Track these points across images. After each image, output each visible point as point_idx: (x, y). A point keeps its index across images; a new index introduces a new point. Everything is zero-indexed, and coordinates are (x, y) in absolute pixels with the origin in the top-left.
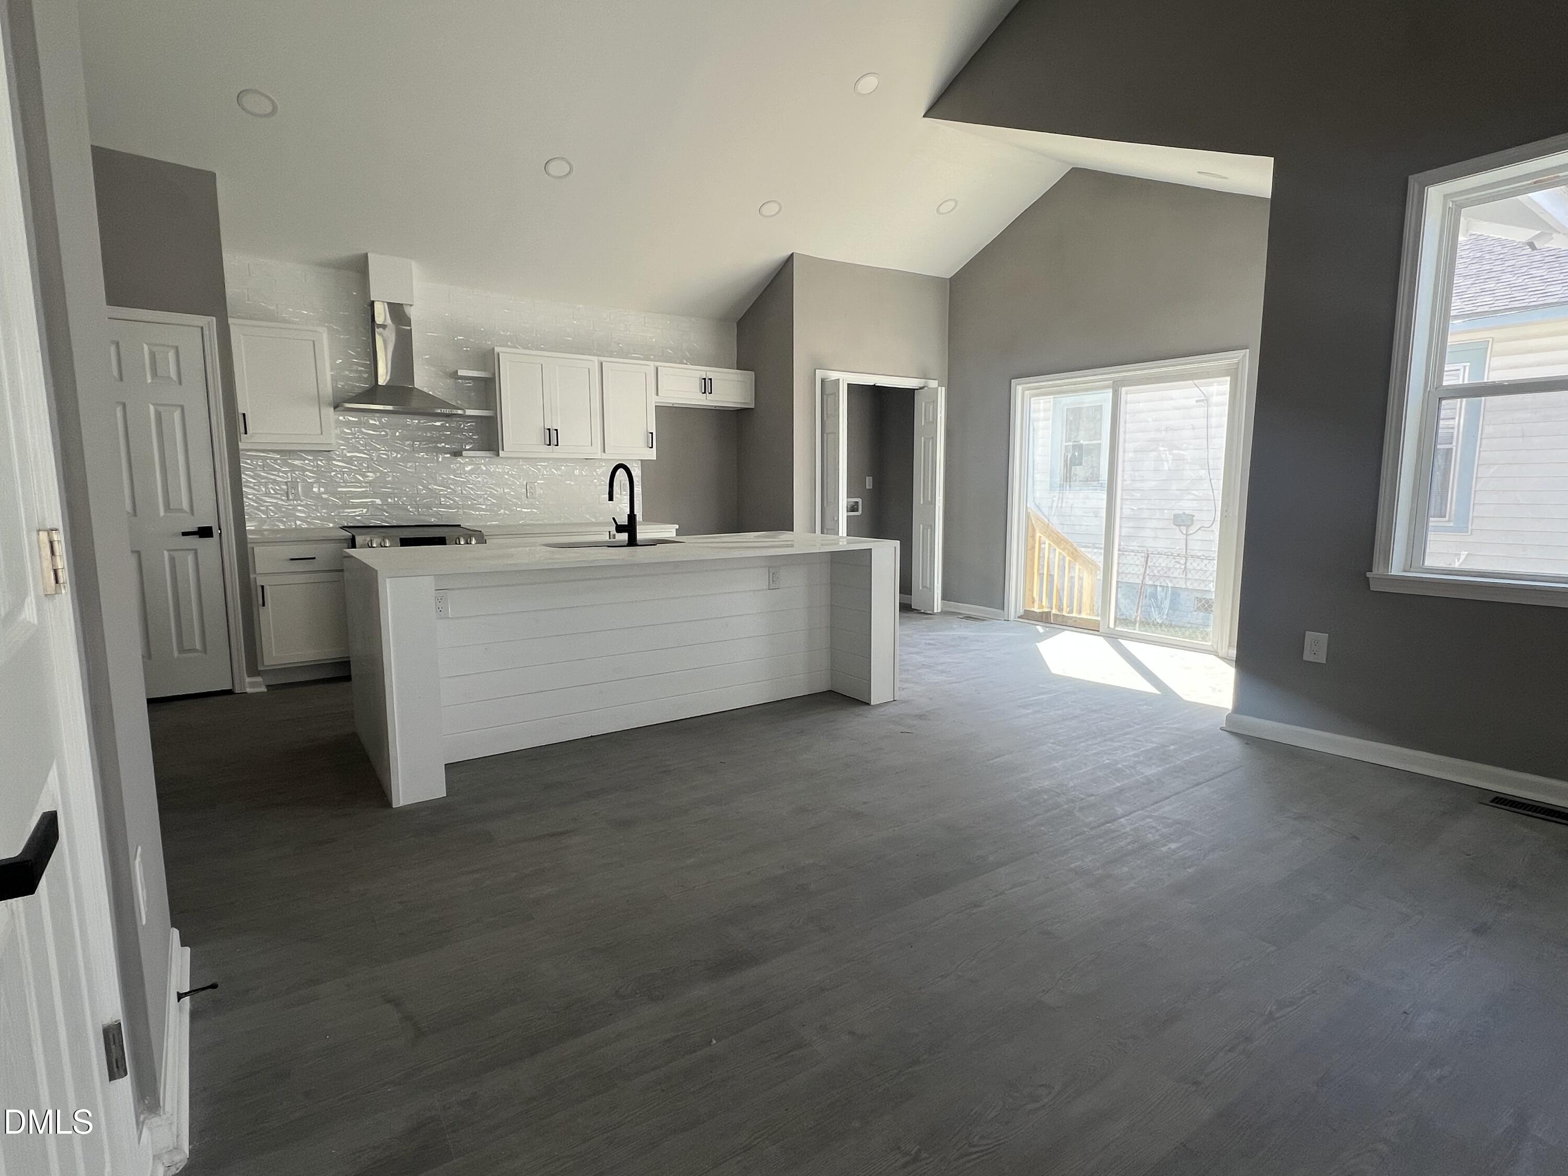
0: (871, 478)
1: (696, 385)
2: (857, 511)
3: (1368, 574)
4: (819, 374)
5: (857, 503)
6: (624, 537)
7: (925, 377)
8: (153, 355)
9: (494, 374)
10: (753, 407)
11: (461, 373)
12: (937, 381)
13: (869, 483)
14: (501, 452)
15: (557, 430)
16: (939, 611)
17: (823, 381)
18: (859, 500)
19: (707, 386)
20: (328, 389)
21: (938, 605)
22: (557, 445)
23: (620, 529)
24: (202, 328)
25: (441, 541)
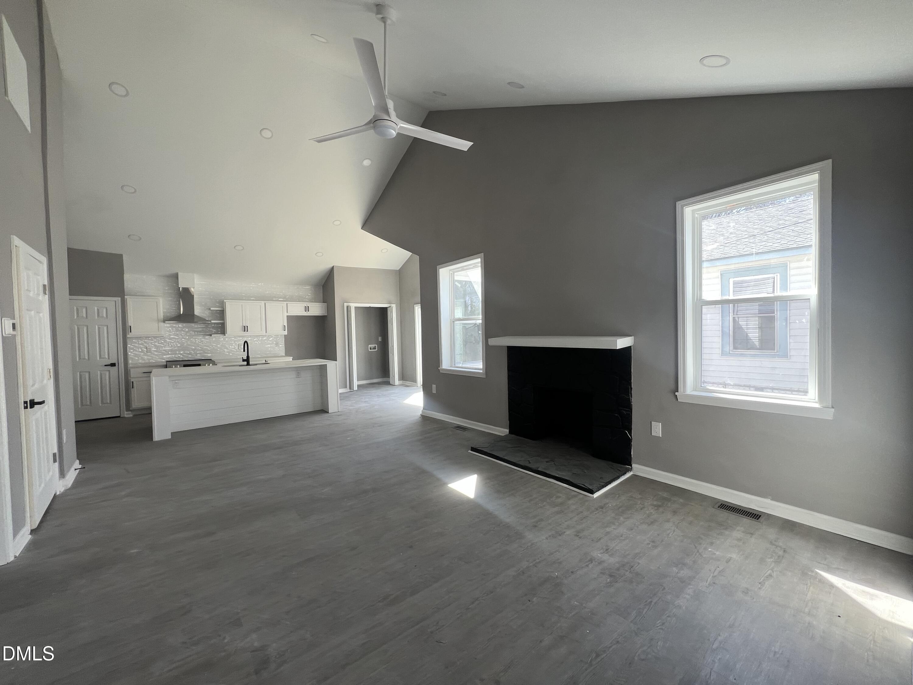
0: (381, 337)
1: (303, 309)
2: (376, 349)
3: (439, 368)
4: (346, 304)
5: (376, 346)
6: (245, 363)
7: (390, 303)
8: (98, 310)
9: (224, 309)
10: (326, 315)
11: (212, 309)
12: (395, 304)
13: (380, 339)
14: (226, 334)
15: (247, 326)
16: (398, 384)
17: (347, 307)
18: (376, 345)
19: (307, 309)
20: (161, 316)
21: (397, 382)
22: (248, 331)
23: (244, 360)
24: (115, 301)
25: (199, 365)
